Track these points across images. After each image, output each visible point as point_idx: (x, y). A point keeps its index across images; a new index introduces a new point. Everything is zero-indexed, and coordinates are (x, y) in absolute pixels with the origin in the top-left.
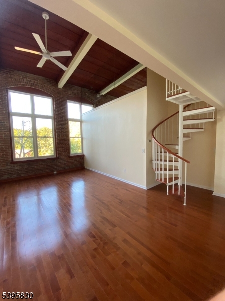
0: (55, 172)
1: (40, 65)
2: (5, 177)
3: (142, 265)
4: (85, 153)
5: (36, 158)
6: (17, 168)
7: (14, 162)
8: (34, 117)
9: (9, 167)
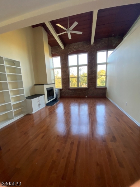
0: (86, 96)
1: (70, 38)
2: (66, 95)
3: (62, 158)
4: (107, 87)
5: (78, 88)
6: (70, 92)
7: (69, 89)
8: (78, 66)
9: (68, 91)
